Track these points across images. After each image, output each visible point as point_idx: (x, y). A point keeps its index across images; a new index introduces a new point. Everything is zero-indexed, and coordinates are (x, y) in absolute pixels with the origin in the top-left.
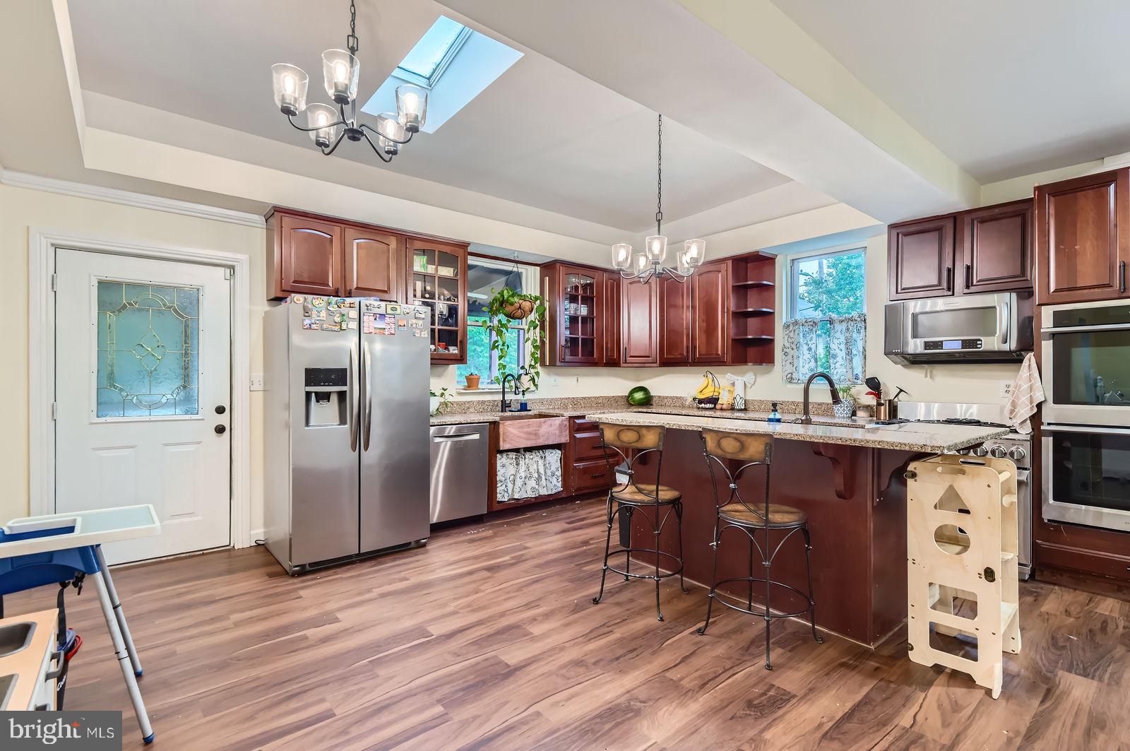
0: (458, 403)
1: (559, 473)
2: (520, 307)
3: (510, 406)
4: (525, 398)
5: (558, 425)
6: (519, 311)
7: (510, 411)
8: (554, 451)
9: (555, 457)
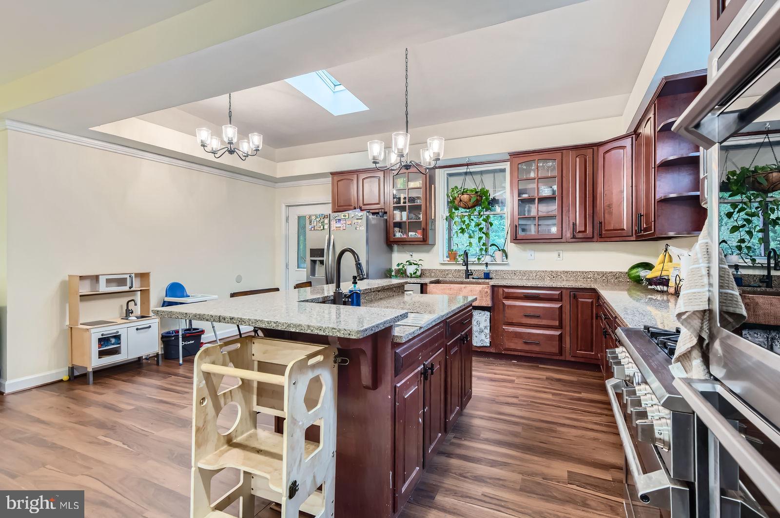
0: (439, 270)
1: (488, 331)
2: (461, 200)
3: (472, 275)
4: (488, 269)
5: (478, 291)
6: (461, 203)
7: (473, 278)
8: (483, 313)
9: (484, 317)
